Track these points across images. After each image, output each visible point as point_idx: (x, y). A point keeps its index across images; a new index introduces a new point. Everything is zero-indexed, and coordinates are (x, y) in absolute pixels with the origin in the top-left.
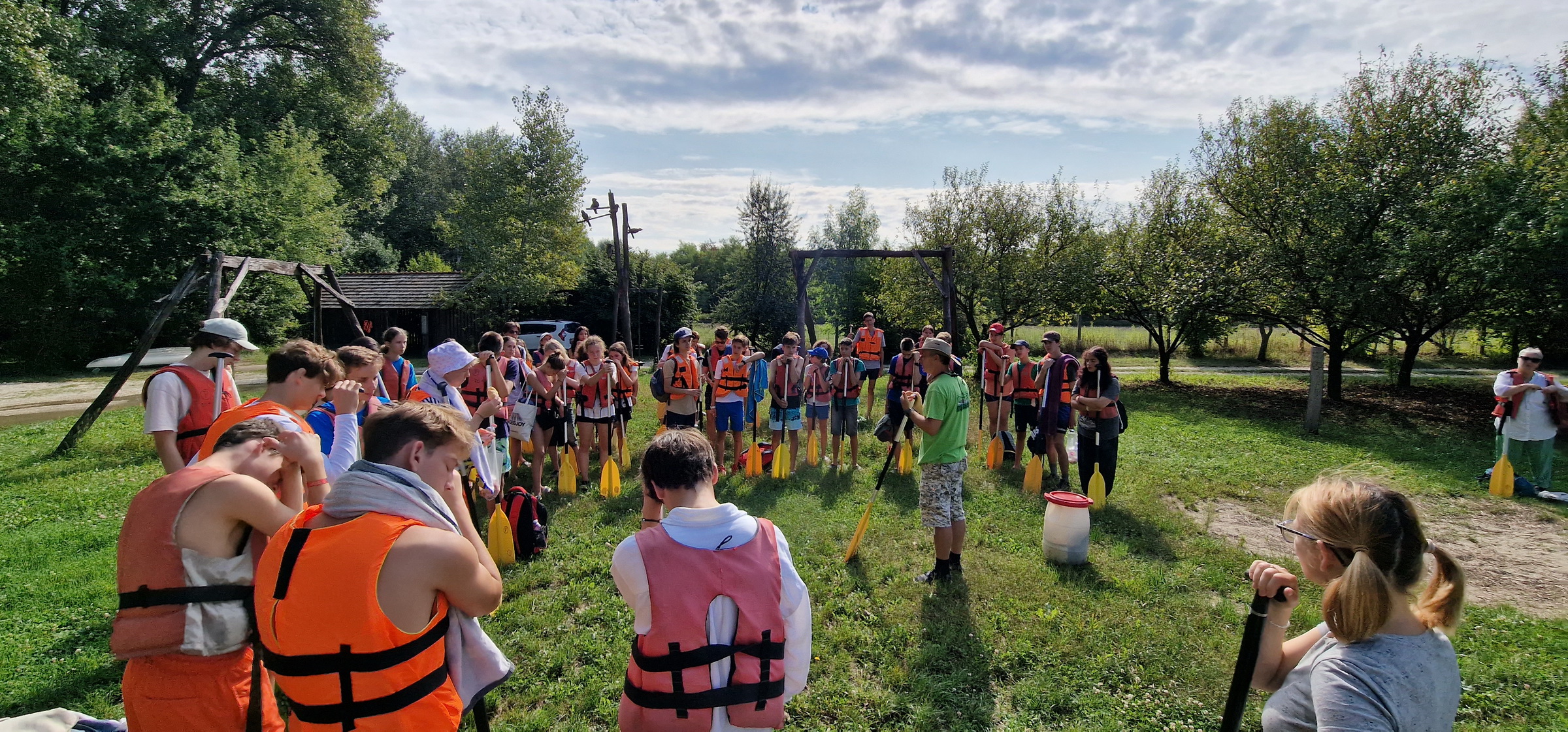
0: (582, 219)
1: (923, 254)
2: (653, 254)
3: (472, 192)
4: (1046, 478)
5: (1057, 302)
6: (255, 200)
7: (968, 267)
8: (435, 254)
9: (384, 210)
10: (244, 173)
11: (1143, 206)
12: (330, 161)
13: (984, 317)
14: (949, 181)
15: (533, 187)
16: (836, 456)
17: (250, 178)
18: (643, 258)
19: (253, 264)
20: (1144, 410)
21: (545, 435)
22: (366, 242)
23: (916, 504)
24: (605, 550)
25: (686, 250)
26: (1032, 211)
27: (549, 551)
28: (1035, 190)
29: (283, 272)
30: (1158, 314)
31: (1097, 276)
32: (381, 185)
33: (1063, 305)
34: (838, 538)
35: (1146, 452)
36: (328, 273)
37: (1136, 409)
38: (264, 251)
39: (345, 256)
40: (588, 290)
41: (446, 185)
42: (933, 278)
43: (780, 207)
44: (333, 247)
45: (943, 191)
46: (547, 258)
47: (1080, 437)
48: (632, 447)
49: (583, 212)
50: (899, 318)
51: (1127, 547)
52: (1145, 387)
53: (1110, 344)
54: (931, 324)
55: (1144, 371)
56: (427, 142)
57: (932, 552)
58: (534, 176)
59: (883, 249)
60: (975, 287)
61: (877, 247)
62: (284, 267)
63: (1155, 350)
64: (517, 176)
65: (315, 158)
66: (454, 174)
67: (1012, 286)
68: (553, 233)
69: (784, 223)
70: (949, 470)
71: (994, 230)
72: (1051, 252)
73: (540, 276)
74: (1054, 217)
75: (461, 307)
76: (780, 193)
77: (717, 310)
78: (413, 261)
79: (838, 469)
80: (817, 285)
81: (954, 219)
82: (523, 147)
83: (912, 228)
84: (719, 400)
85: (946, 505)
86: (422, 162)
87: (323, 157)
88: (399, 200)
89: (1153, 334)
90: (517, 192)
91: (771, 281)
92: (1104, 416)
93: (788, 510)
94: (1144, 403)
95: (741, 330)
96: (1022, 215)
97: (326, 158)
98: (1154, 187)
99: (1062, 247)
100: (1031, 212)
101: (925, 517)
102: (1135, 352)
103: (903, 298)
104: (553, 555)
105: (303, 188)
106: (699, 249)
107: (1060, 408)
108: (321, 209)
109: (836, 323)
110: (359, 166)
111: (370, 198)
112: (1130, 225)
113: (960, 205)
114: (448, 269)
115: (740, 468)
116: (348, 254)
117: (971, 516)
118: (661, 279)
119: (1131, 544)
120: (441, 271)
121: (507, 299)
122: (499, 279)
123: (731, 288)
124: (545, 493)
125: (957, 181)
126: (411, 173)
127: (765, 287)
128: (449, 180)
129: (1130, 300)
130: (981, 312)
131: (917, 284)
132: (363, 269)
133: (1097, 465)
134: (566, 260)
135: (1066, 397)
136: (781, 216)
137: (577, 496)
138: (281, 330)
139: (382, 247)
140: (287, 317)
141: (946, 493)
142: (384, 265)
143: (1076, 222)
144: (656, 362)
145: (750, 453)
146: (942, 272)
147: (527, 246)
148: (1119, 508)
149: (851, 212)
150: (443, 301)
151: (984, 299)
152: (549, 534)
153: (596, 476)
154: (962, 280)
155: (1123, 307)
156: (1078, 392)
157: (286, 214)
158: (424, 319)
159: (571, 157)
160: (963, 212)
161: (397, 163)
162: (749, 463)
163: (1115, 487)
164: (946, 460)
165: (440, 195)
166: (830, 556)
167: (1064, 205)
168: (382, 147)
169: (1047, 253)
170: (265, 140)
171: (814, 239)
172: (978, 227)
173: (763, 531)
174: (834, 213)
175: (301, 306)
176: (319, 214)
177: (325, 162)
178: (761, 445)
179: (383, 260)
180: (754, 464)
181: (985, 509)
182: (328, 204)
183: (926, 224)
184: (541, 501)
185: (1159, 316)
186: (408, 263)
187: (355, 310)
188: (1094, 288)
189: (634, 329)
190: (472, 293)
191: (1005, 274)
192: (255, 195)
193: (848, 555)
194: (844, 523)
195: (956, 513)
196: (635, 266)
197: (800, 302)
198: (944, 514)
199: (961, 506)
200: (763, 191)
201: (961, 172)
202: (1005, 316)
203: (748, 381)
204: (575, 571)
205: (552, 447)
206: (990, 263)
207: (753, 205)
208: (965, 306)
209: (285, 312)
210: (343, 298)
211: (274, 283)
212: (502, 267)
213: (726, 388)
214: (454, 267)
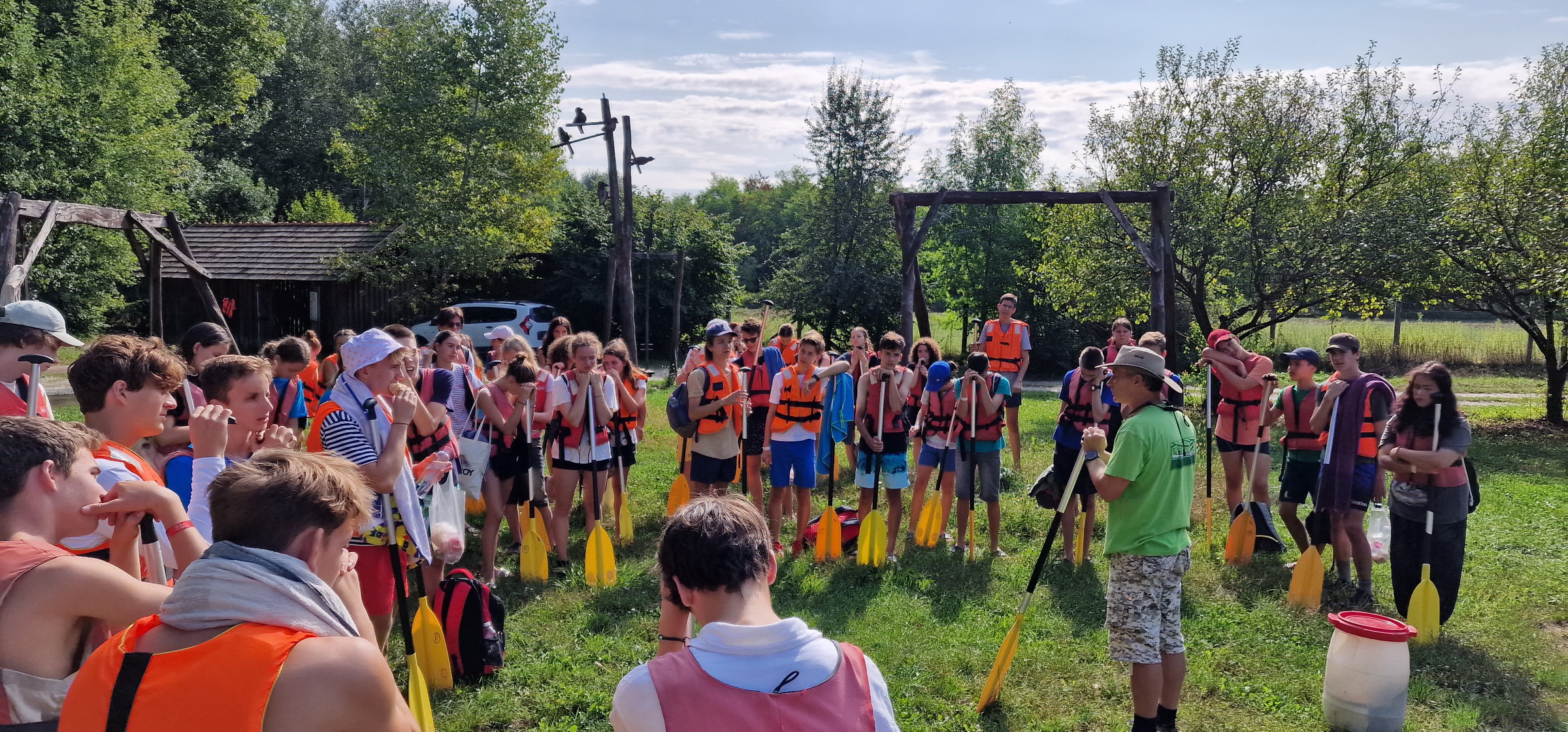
0: (557, 140)
1: (1119, 197)
2: (670, 196)
3: (387, 93)
4: (1328, 586)
5: (1357, 279)
6: (62, 109)
7: (1197, 219)
8: (330, 194)
9: (252, 124)
10: (45, 66)
11: (1523, 110)
12: (170, 46)
13: (1223, 302)
14: (1168, 72)
15: (482, 87)
16: (962, 532)
17: (53, 74)
18: (654, 204)
19: (62, 211)
20: (1516, 470)
21: (502, 488)
22: (226, 175)
23: (1100, 619)
24: (594, 674)
25: (723, 188)
26: (1318, 123)
27: (507, 672)
28: (1324, 85)
29: (106, 225)
30: (1547, 301)
31: (1434, 235)
32: (247, 85)
33: (1367, 284)
34: (967, 670)
35: (1516, 546)
36: (171, 227)
37: (1500, 469)
38: (74, 189)
39: (193, 196)
40: (566, 254)
41: (346, 84)
42: (1135, 238)
43: (879, 119)
44: (176, 182)
45: (1155, 86)
46: (502, 204)
47: (1395, 518)
48: (635, 507)
49: (561, 130)
50: (1073, 303)
51: (1477, 714)
52: (1517, 430)
53: (1454, 352)
54: (1128, 316)
55: (1516, 401)
56: (316, 15)
57: (1126, 702)
58: (483, 70)
59: (1048, 187)
60: (1209, 251)
61: (1037, 185)
62: (106, 217)
63: (1537, 365)
64: (457, 69)
65: (149, 41)
66: (358, 66)
67: (1275, 251)
68: (512, 163)
69: (882, 146)
70: (1158, 567)
71: (1245, 155)
72: (1349, 191)
73: (492, 231)
74: (1356, 130)
75: (371, 281)
76: (877, 93)
77: (772, 288)
78: (296, 206)
79: (966, 555)
80: (934, 249)
81: (1176, 135)
82: (466, 23)
83: (1101, 152)
84: (776, 437)
85: (1153, 627)
86: (308, 46)
87: (161, 41)
88: (275, 107)
89: (1535, 336)
90: (456, 95)
91: (860, 241)
92: (1443, 482)
93: (885, 619)
94: (1517, 459)
95: (808, 321)
96: (1297, 128)
97: (166, 42)
98: (1543, 76)
99: (1370, 183)
100: (1314, 123)
101: (1115, 644)
102: (1499, 366)
103: (1082, 270)
104: (514, 679)
105: (130, 88)
106: (742, 187)
107: (1356, 466)
108: (158, 123)
109: (965, 311)
110: (214, 53)
111: (231, 104)
112: (1499, 145)
113: (1186, 112)
114: (350, 218)
115: (806, 547)
116: (198, 193)
117: (1196, 644)
118: (682, 238)
119: (1484, 708)
120: (338, 221)
121: (441, 267)
122: (427, 234)
123: (793, 254)
124: (502, 579)
125: (1183, 69)
126: (293, 64)
127: (848, 251)
128: (351, 76)
129: (1494, 277)
130: (1218, 294)
131: (1106, 247)
132: (220, 218)
133: (1426, 568)
134: (533, 205)
135: (1366, 447)
136: (878, 133)
137: (550, 586)
138: (99, 311)
139: (249, 183)
140: (107, 292)
141: (1153, 607)
142: (253, 211)
143: (1398, 139)
144: (673, 371)
145: (822, 524)
146: (1152, 229)
147: (472, 181)
148: (1463, 642)
149: (996, 125)
150: (342, 269)
151: (1224, 273)
152: (507, 645)
153: (578, 553)
154: (1185, 240)
155: (1479, 289)
156: (1391, 440)
157: (108, 131)
158: (314, 297)
159: (541, 39)
160: (1191, 124)
161: (273, 49)
162: (821, 539)
163: (1459, 606)
164: (1151, 551)
165: (337, 101)
166: (954, 700)
167: (1376, 109)
168: (249, 23)
169: (1341, 193)
170: (75, 15)
171: (931, 171)
172: (1217, 151)
173: (847, 665)
174: (968, 127)
175: (128, 275)
176: (155, 131)
177: (163, 48)
178: (840, 511)
179: (252, 203)
180: (829, 541)
181: (1220, 634)
182: (169, 115)
183: (1125, 144)
184: (495, 591)
185: (1550, 306)
186: (289, 209)
187: (212, 282)
188: (1426, 256)
189: (640, 316)
190: (388, 258)
191: (1263, 232)
192: (62, 101)
193: (983, 700)
194: (976, 645)
195: (1169, 641)
196: (640, 216)
197: (906, 278)
198: (1149, 641)
199: (1178, 630)
200: (848, 91)
201: (1190, 54)
202: (1263, 303)
203: (821, 407)
204: (547, 706)
205: (511, 507)
206: (1237, 212)
207: (832, 116)
208: (1189, 285)
209: (104, 283)
210: (193, 264)
211: (89, 238)
212: (432, 215)
213: (788, 418)
214: (359, 215)
